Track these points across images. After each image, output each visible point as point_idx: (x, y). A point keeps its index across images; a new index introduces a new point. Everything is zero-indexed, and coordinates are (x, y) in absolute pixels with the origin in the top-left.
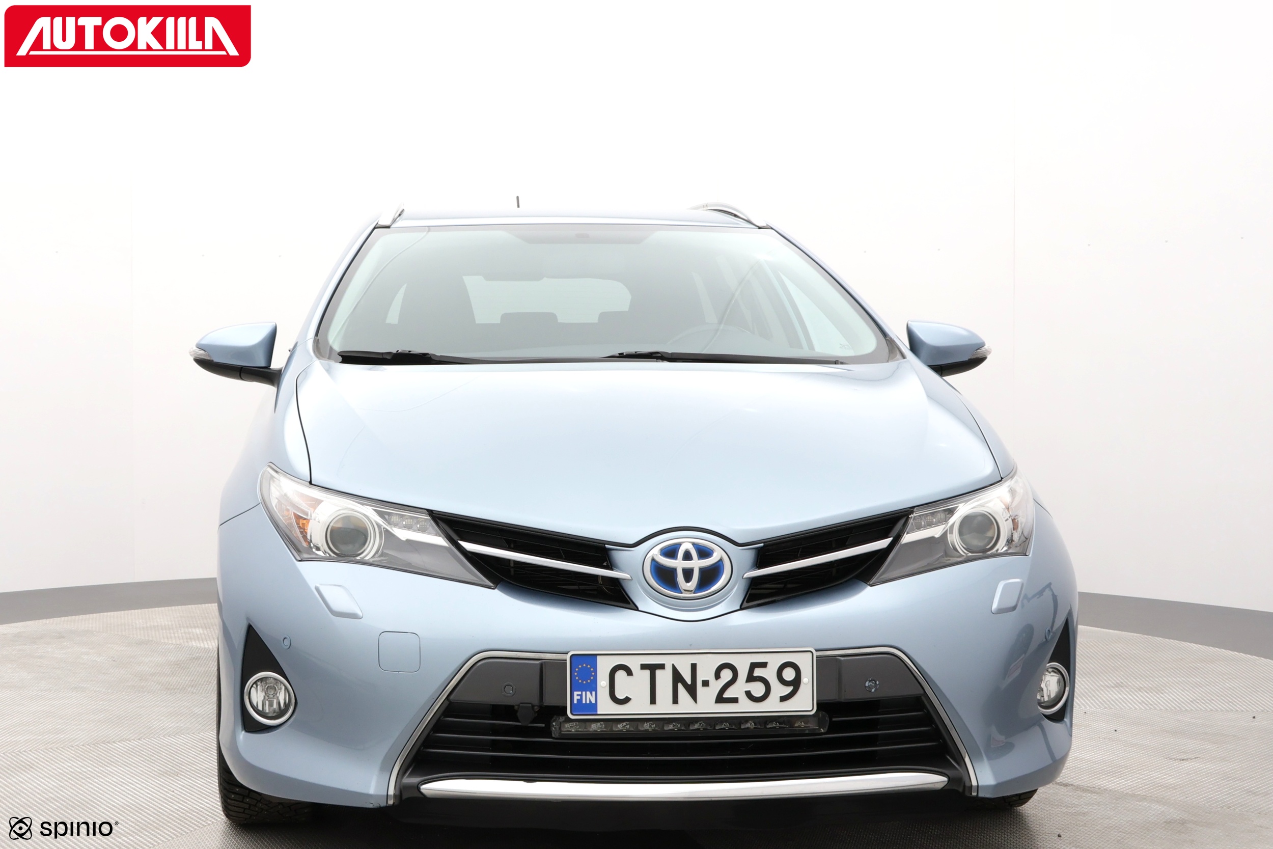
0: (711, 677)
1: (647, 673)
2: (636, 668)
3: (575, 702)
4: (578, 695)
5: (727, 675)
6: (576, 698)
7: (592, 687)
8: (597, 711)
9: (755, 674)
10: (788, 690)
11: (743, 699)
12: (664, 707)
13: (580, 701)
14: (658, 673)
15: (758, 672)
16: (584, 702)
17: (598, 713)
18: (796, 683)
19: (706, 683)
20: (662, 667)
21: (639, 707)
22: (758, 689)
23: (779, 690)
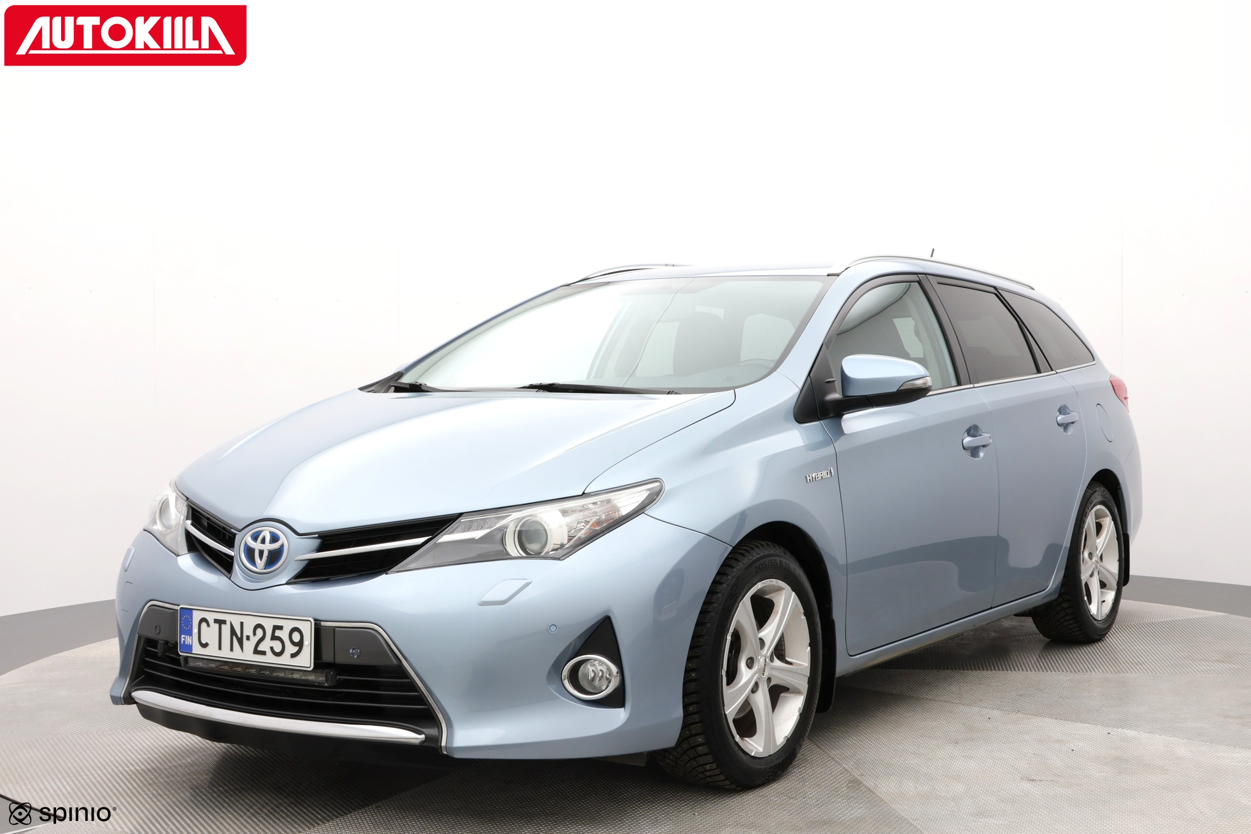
0: (251, 634)
1: (217, 625)
2: (211, 622)
3: (182, 643)
4: (184, 638)
5: (260, 632)
6: (183, 639)
7: (190, 633)
8: (192, 651)
9: (276, 635)
10: (296, 649)
11: (269, 652)
12: (225, 654)
13: (184, 642)
14: (223, 626)
15: (278, 633)
16: (186, 643)
17: (193, 652)
18: (300, 644)
19: (248, 638)
20: (224, 622)
21: (212, 651)
22: (278, 647)
23: (291, 649)
